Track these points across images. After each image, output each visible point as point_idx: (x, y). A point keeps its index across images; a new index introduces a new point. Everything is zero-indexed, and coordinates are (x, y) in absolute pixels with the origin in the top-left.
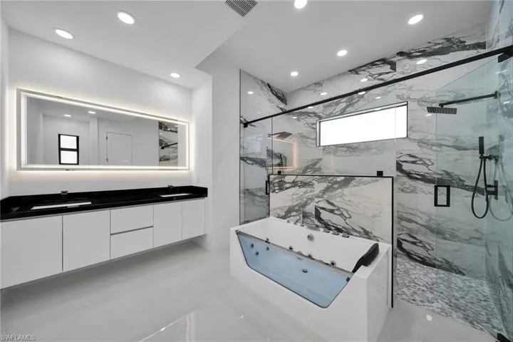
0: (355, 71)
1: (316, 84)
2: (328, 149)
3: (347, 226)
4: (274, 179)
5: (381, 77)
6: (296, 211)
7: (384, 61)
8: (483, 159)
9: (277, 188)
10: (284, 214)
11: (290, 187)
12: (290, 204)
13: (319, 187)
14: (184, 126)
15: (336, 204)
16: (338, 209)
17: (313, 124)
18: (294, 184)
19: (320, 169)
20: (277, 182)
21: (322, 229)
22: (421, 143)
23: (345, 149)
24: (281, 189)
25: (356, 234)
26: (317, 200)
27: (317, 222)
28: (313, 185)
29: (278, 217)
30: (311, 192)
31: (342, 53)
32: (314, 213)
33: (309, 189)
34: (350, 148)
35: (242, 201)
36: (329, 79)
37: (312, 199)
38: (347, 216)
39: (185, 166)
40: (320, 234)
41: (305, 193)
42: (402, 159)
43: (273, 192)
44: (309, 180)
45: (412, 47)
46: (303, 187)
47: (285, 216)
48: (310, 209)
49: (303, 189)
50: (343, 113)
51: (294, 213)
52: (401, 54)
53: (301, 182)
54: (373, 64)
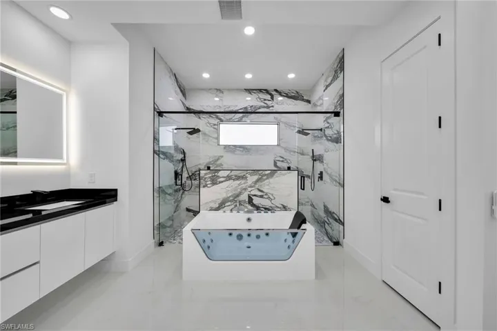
0: (249, 91)
1: (217, 90)
2: (227, 148)
3: (272, 205)
4: (206, 174)
5: (266, 102)
6: (231, 201)
7: (267, 91)
8: (314, 160)
9: (209, 182)
10: (217, 206)
11: (224, 181)
12: (224, 195)
13: (252, 179)
14: (61, 96)
15: (265, 190)
16: (266, 194)
17: (215, 125)
18: (229, 178)
19: (221, 165)
20: (210, 177)
21: (256, 212)
22: (286, 149)
23: (241, 149)
24: (214, 183)
25: (279, 209)
26: (250, 189)
27: (250, 207)
28: (246, 178)
29: (210, 210)
30: (244, 183)
31: (249, 76)
32: (247, 200)
33: (243, 181)
34: (245, 149)
35: (156, 201)
36: (229, 90)
37: (245, 189)
38: (273, 198)
39: (61, 158)
40: (255, 215)
41: (239, 185)
42: (277, 159)
43: (204, 187)
44: (242, 174)
45: (282, 89)
46: (237, 179)
47: (219, 207)
48: (244, 197)
49: (238, 182)
50: (240, 120)
51: (229, 203)
52: (276, 90)
53: (236, 176)
54: (260, 90)
